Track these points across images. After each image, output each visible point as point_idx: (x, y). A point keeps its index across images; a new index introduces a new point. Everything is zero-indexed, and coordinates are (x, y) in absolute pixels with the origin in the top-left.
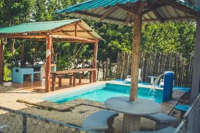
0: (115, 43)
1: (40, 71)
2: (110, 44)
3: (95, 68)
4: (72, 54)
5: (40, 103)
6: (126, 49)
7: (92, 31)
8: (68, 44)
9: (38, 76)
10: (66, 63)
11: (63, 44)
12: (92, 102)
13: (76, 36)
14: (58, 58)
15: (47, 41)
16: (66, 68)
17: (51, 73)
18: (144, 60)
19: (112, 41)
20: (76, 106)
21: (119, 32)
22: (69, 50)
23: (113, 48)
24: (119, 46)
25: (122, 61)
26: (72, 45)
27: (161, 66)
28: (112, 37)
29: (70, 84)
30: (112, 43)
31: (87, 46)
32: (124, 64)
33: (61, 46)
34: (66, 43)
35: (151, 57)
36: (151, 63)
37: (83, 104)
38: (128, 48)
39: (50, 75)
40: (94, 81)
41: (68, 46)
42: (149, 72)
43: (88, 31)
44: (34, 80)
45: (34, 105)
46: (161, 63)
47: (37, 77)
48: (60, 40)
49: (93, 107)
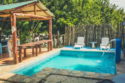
0: (62, 19)
1: (7, 45)
2: (58, 21)
3: (50, 39)
4: (31, 30)
5: (11, 78)
6: (70, 24)
7: (47, 10)
8: (27, 22)
9: (6, 49)
10: (27, 37)
11: (24, 22)
12: (59, 70)
13: (35, 14)
14: (20, 34)
15: (12, 19)
16: (27, 41)
17: (17, 47)
18: (85, 30)
19: (59, 19)
20: (46, 77)
21: (64, 12)
22: (28, 27)
23: (61, 24)
24: (65, 22)
25: (69, 32)
26: (31, 23)
27: (98, 34)
28: (59, 15)
29: (33, 53)
30: (60, 20)
31: (42, 23)
32: (70, 35)
33: (22, 24)
34: (25, 22)
35: (90, 28)
36: (90, 32)
37: (52, 74)
38: (72, 23)
39: (17, 48)
40: (51, 49)
41: (27, 24)
42: (90, 39)
43: (44, 11)
44: (3, 52)
45: (5, 80)
46: (98, 32)
47: (4, 50)
48: (21, 19)
49: (62, 76)
